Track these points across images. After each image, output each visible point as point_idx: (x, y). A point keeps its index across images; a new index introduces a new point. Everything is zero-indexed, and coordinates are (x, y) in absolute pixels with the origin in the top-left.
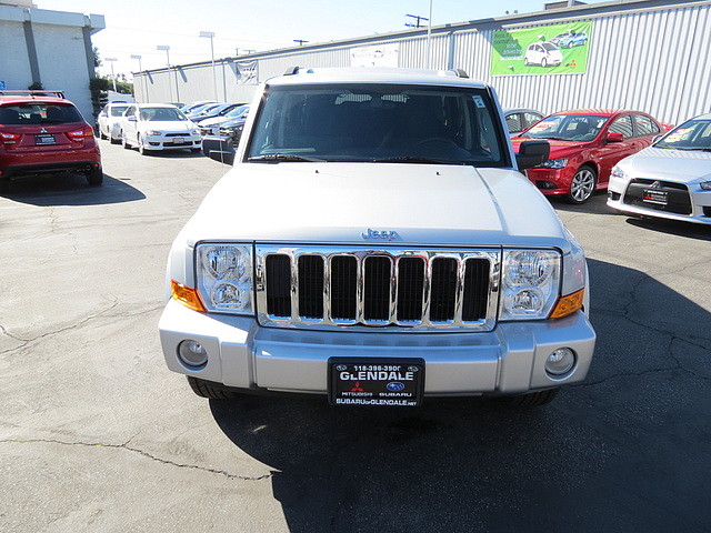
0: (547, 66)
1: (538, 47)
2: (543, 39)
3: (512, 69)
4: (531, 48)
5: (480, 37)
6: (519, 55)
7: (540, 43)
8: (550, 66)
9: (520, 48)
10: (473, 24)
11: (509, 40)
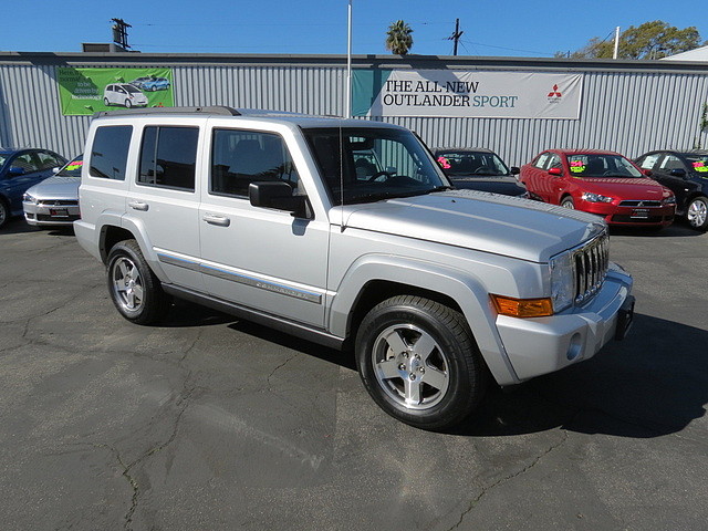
0: (132, 107)
1: (117, 89)
2: (122, 80)
3: (91, 108)
4: (110, 88)
5: (38, 72)
6: (95, 95)
7: (120, 85)
8: (135, 107)
9: (96, 87)
10: (24, 56)
11: (79, 77)
